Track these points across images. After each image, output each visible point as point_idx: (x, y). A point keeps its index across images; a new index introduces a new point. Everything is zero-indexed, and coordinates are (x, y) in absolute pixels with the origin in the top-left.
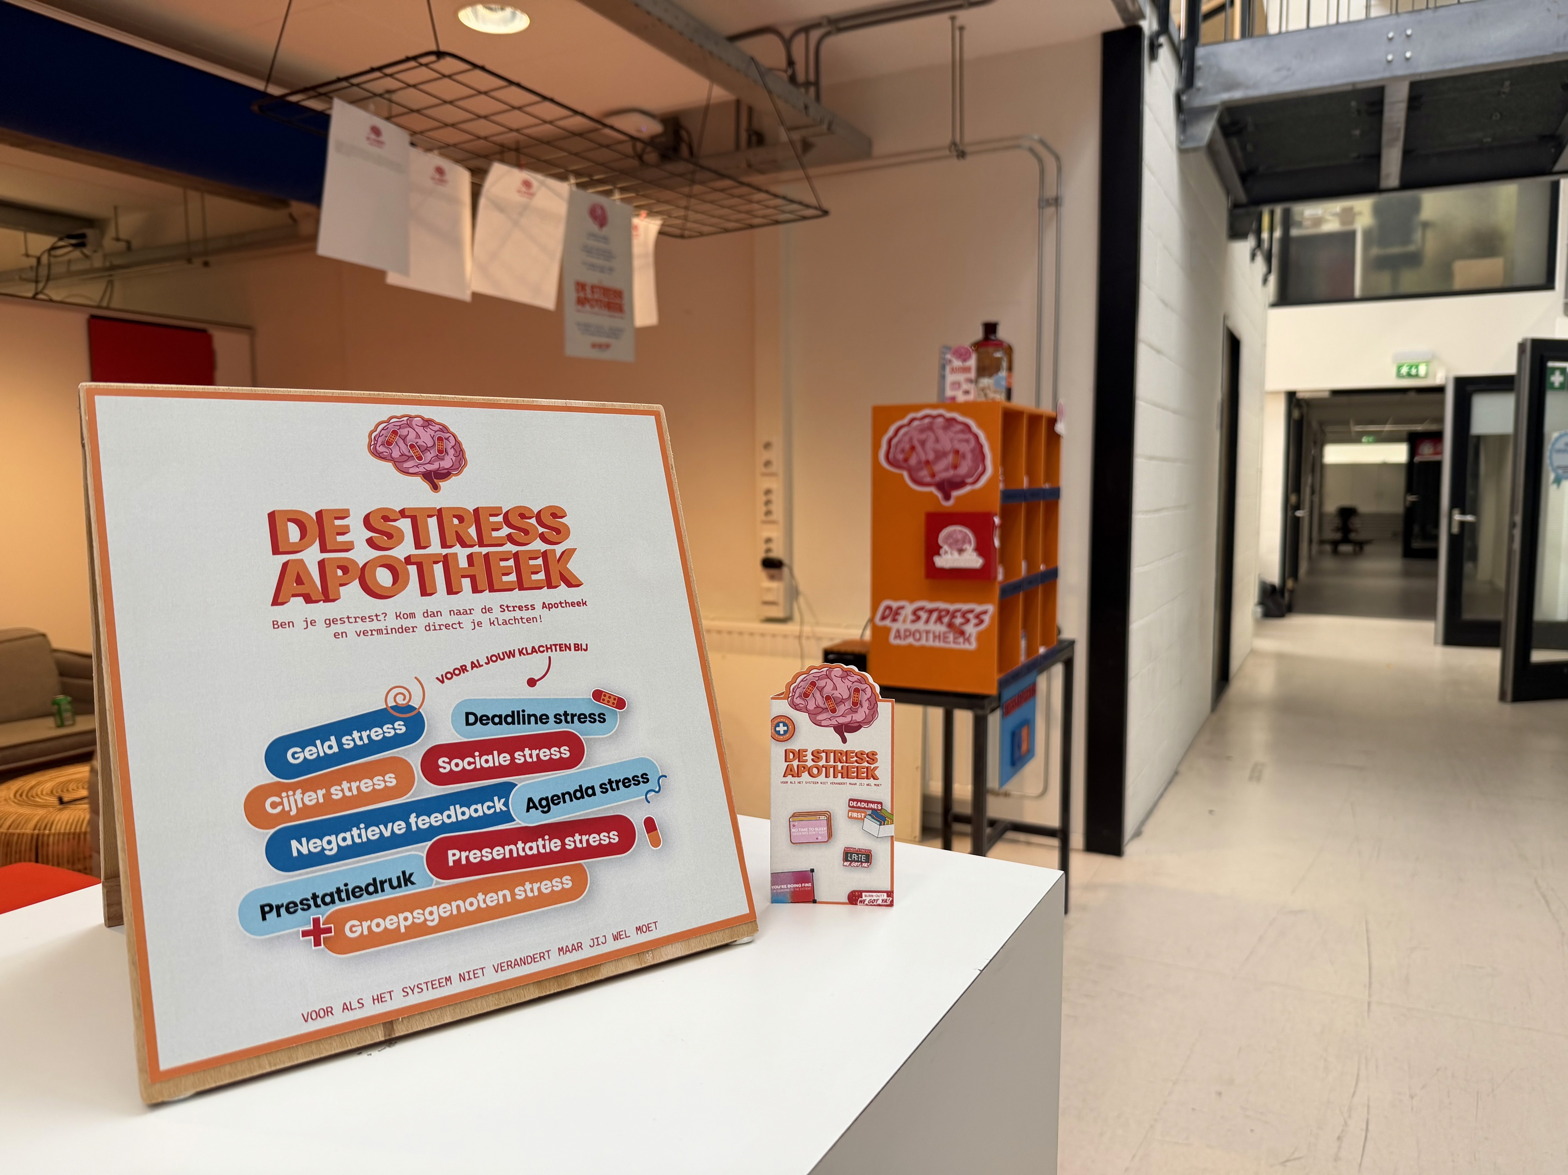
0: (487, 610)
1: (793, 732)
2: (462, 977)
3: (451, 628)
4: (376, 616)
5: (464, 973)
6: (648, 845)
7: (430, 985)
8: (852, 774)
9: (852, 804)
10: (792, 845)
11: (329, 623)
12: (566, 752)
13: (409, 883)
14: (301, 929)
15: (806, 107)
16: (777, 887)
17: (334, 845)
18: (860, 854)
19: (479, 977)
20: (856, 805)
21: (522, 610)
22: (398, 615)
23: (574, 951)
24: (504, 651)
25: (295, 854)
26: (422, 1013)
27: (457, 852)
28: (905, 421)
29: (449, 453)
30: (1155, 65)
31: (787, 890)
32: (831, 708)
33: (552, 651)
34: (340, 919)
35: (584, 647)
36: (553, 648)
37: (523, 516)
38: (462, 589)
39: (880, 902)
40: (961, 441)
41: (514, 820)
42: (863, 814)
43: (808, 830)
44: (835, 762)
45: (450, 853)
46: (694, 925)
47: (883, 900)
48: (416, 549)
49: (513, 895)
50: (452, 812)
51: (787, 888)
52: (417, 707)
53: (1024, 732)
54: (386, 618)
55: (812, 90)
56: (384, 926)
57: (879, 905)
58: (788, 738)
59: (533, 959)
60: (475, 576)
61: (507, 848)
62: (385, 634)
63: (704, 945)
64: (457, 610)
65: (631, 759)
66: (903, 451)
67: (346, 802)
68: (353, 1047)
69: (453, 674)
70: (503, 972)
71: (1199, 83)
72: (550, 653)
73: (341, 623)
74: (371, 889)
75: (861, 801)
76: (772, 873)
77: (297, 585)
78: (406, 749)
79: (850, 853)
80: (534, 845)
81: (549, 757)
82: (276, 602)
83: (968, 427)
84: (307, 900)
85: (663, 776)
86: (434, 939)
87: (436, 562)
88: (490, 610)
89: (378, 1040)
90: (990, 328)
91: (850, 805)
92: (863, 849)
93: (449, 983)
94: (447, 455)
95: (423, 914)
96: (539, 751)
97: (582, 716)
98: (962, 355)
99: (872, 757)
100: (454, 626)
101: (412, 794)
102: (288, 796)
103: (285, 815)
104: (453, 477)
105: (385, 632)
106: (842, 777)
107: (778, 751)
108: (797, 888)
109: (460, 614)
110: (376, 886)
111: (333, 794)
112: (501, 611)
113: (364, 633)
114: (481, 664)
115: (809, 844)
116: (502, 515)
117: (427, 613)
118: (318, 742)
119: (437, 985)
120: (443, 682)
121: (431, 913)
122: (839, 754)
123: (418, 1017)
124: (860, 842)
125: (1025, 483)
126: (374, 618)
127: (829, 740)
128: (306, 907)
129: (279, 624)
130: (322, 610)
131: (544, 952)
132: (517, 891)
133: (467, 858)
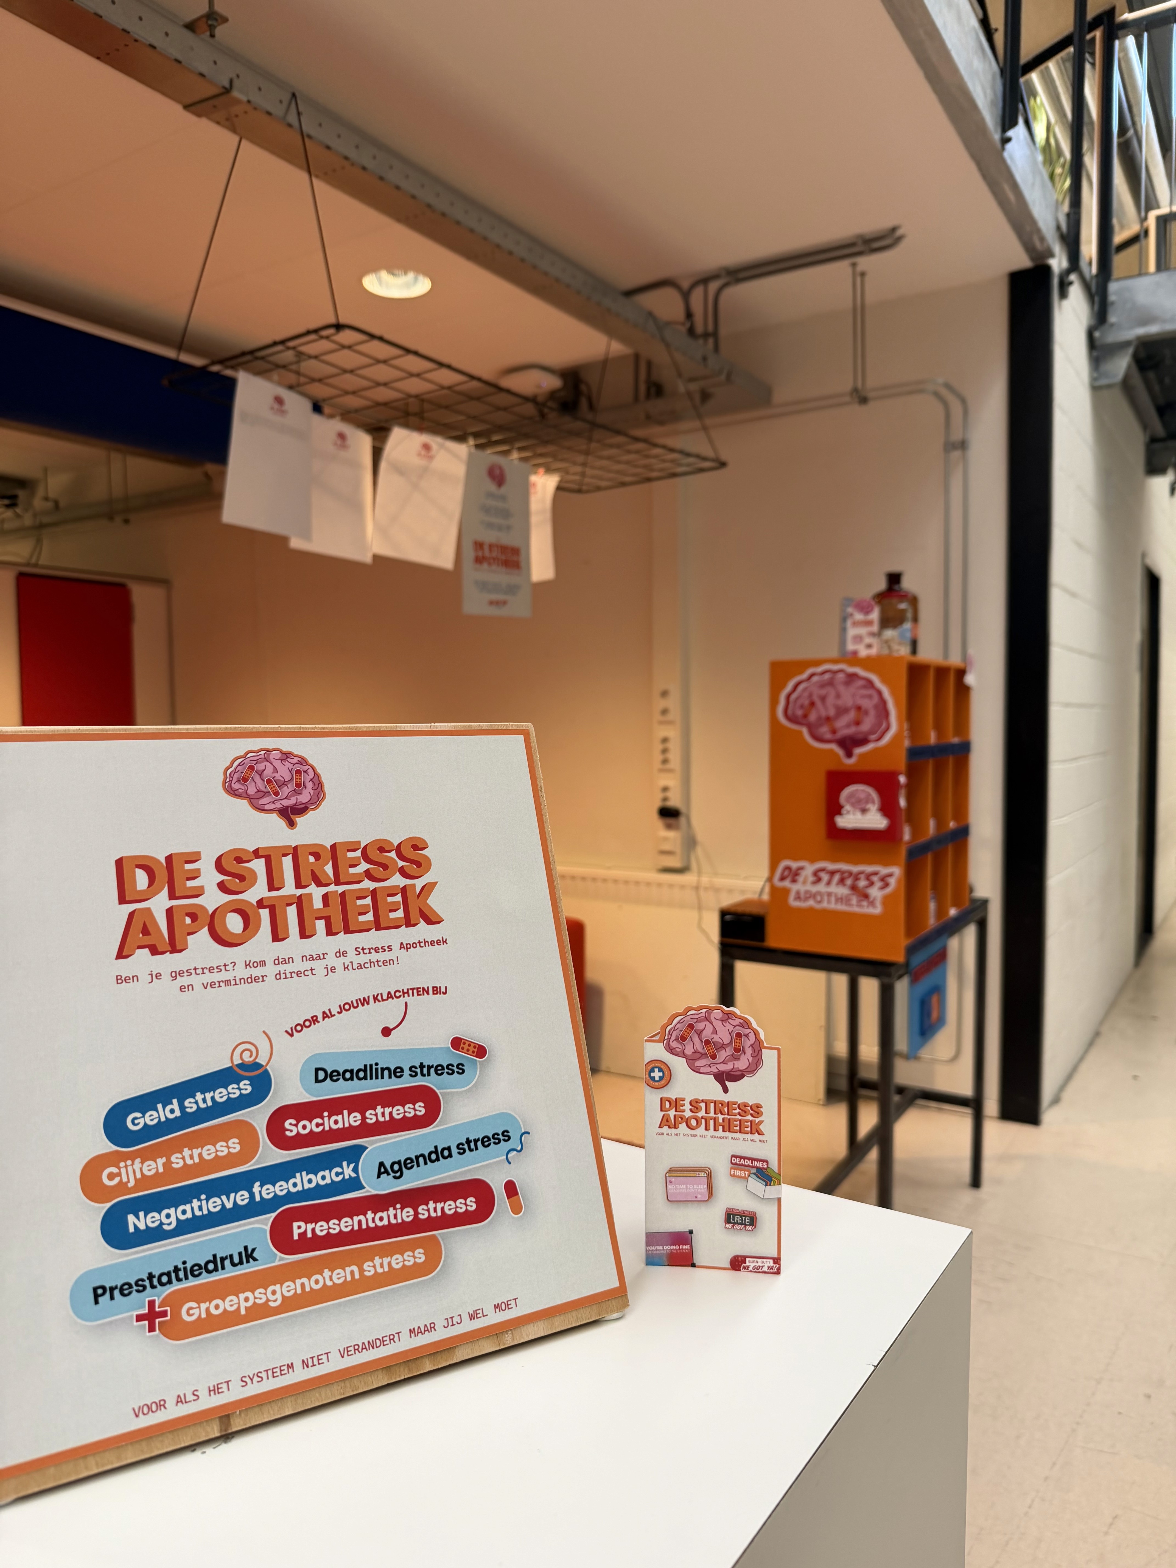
0: (341, 954)
1: (669, 1079)
2: (305, 1364)
3: (302, 975)
4: (225, 965)
5: (307, 1359)
6: (509, 1212)
7: (270, 1372)
8: (735, 1128)
9: (734, 1160)
10: (669, 1203)
11: (175, 975)
12: (420, 1109)
13: (251, 1260)
14: (135, 1313)
15: (705, 359)
16: (653, 1248)
17: (173, 1219)
18: (744, 1216)
19: (323, 1363)
20: (739, 1162)
21: (379, 952)
22: (247, 963)
23: (426, 1332)
24: (358, 998)
25: (132, 1229)
26: (262, 1405)
27: (302, 1224)
28: (805, 676)
29: (307, 786)
30: (1066, 303)
31: (662, 1252)
32: (711, 1053)
33: (409, 996)
34: (176, 1301)
35: (443, 990)
36: (410, 992)
37: (382, 850)
38: (316, 932)
39: (765, 1269)
40: (863, 697)
41: (364, 1188)
42: (747, 1173)
43: (687, 1187)
44: (715, 1113)
45: (295, 1225)
46: (559, 1302)
47: (769, 1267)
48: (269, 891)
49: (361, 1271)
50: (298, 1180)
51: (664, 1250)
52: (264, 1064)
53: (934, 999)
54: (235, 968)
55: (711, 341)
56: (223, 1308)
57: (765, 1272)
58: (664, 1085)
59: (382, 1342)
60: (329, 917)
61: (356, 1219)
62: (233, 985)
63: (569, 1323)
64: (310, 955)
65: (491, 1114)
66: (802, 707)
67: (187, 1171)
68: (187, 1444)
69: (303, 1026)
70: (350, 1357)
71: (1112, 319)
72: (406, 998)
73: (187, 976)
74: (211, 1266)
75: (745, 1158)
76: (646, 1233)
77: (143, 935)
78: (251, 1110)
79: (733, 1214)
80: (384, 1214)
81: (403, 1115)
82: (120, 955)
83: (870, 684)
84: (143, 1280)
85: (525, 1133)
86: (277, 1321)
87: (290, 905)
88: (344, 954)
89: (212, 1436)
90: (894, 579)
91: (733, 1161)
92: (747, 1211)
93: (290, 1370)
94: (304, 789)
95: (265, 1294)
96: (393, 1109)
97: (440, 1068)
98: (865, 609)
99: (757, 1110)
100: (306, 973)
101: (257, 1161)
102: (126, 1166)
103: (122, 1187)
104: (311, 812)
105: (233, 982)
106: (724, 1131)
107: (653, 1098)
108: (674, 1250)
109: (313, 960)
110: (216, 1263)
111: (173, 1163)
112: (356, 955)
113: (211, 985)
114: (333, 1014)
115: (688, 1202)
116: (360, 850)
117: (278, 960)
118: (160, 1106)
119: (278, 1374)
120: (292, 1035)
121: (274, 1293)
122: (720, 1105)
123: (257, 1410)
124: (744, 1203)
125: (932, 738)
126: (223, 968)
127: (709, 1089)
128: (141, 1288)
129: (123, 979)
130: (168, 962)
131: (394, 1334)
132: (365, 1266)
133: (313, 1230)
